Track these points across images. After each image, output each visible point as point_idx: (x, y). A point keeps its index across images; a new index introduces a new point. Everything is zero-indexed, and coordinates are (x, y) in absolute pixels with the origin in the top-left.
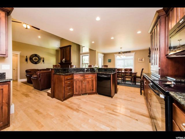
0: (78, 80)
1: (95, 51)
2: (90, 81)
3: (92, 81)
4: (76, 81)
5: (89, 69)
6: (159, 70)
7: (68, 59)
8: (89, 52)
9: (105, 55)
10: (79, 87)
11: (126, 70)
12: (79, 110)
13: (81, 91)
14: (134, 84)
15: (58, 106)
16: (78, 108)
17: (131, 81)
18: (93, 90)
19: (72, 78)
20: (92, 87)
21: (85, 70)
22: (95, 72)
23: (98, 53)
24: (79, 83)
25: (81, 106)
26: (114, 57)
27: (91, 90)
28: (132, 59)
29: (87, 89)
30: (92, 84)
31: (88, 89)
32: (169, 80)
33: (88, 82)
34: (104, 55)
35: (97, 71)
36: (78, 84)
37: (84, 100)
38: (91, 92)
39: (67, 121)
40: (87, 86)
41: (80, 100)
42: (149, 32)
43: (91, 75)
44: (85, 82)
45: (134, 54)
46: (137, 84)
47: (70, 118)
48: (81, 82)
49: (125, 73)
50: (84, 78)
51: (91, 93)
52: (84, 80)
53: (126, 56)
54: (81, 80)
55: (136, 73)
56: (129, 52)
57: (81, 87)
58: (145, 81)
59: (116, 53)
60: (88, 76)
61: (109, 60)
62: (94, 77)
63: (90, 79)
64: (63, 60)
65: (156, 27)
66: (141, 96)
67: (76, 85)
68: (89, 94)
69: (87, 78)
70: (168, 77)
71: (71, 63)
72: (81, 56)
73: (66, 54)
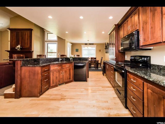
0: (55, 71)
1: (65, 40)
2: (68, 70)
3: (70, 70)
4: (53, 73)
5: (64, 59)
6: (115, 58)
7: (27, 46)
8: (57, 40)
9: (73, 45)
10: (56, 78)
11: (92, 58)
12: (65, 99)
13: (58, 82)
14: (97, 69)
15: (36, 103)
16: (62, 97)
17: (94, 67)
18: (70, 78)
19: (49, 70)
20: (69, 75)
21: (60, 59)
22: (70, 61)
23: (67, 42)
24: (57, 73)
25: (64, 95)
26: (81, 47)
27: (68, 78)
28: (94, 50)
29: (64, 79)
30: (69, 73)
31: (66, 78)
32: (120, 64)
33: (66, 72)
34: (71, 45)
35: (72, 60)
36: (55, 75)
37: (64, 89)
38: (69, 80)
39: (58, 110)
40: (65, 76)
41: (59, 91)
42: (109, 34)
43: (69, 64)
44: (62, 72)
45: (96, 47)
46: (99, 69)
47: (60, 107)
48: (59, 72)
49: (91, 61)
50: (61, 68)
51: (68, 82)
52: (61, 70)
53: (92, 47)
54: (59, 70)
55: (98, 61)
56: (93, 44)
57: (58, 77)
58: (107, 66)
59: (83, 44)
60: (66, 65)
61: (77, 49)
62: (71, 66)
63: (68, 69)
64: (17, 47)
65: (113, 32)
66: (104, 76)
67: (53, 77)
68: (66, 83)
69: (65, 67)
70: (119, 62)
71: (33, 51)
72: (46, 43)
73: (22, 38)
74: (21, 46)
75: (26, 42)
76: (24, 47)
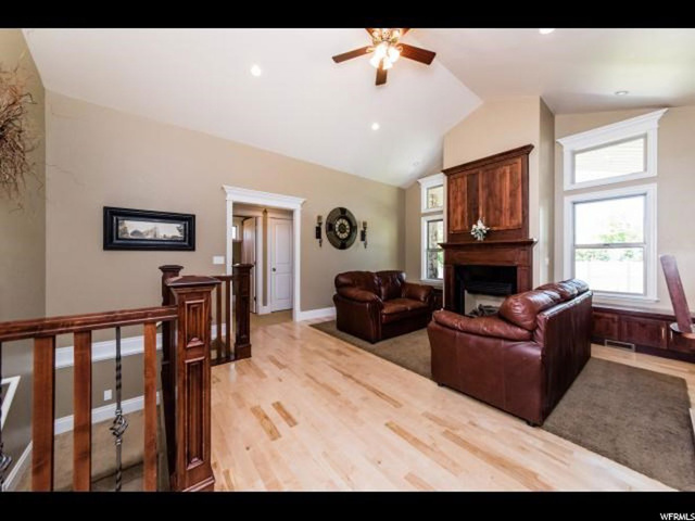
7: (510, 222)
64: (476, 227)
72: (567, 203)
73: (491, 194)
74: (487, 225)
75: (506, 204)
76: (498, 225)
